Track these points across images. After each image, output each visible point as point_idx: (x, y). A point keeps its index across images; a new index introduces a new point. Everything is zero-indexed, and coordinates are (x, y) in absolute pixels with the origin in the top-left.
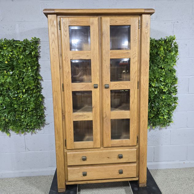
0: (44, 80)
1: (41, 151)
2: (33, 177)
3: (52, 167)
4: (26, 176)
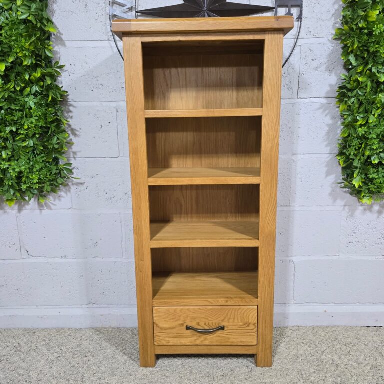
0: (67, 43)
1: (63, 260)
2: (44, 330)
3: (95, 306)
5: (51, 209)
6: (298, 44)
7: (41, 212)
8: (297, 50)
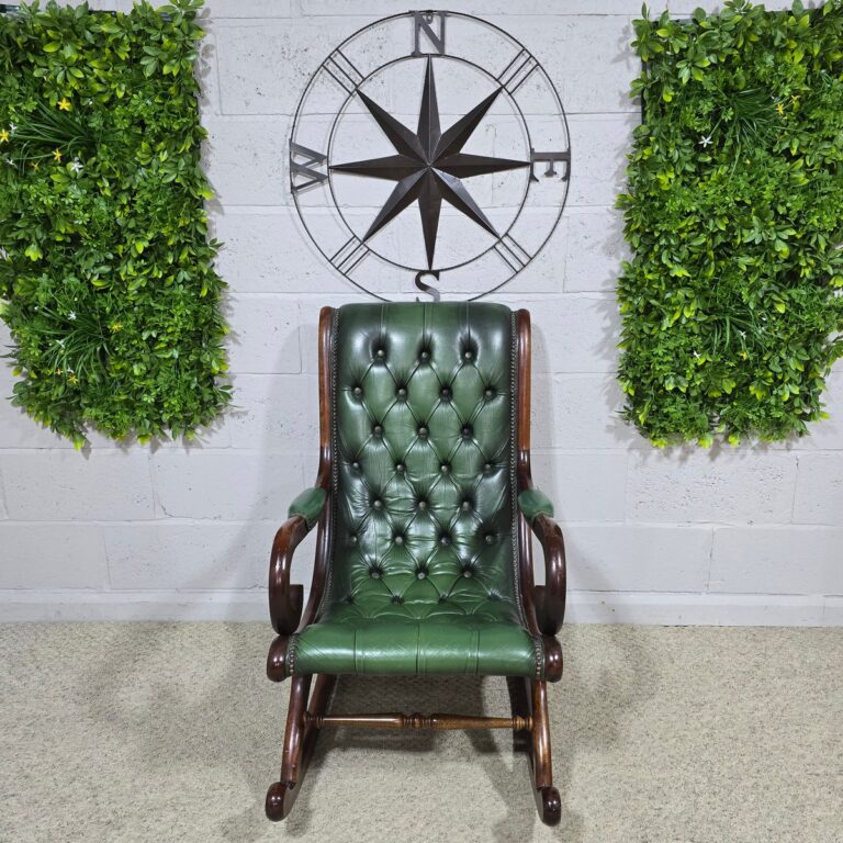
1: (217, 522)
2: (188, 623)
4: (158, 619)
5: (201, 447)
6: (564, 214)
7: (188, 452)
8: (563, 222)
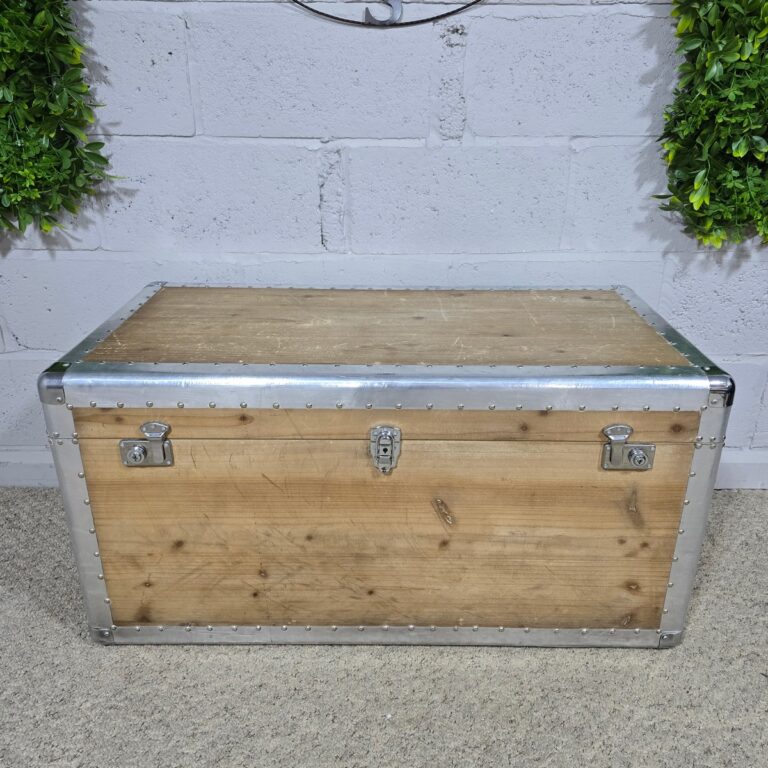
4: (25, 483)
